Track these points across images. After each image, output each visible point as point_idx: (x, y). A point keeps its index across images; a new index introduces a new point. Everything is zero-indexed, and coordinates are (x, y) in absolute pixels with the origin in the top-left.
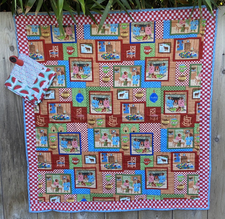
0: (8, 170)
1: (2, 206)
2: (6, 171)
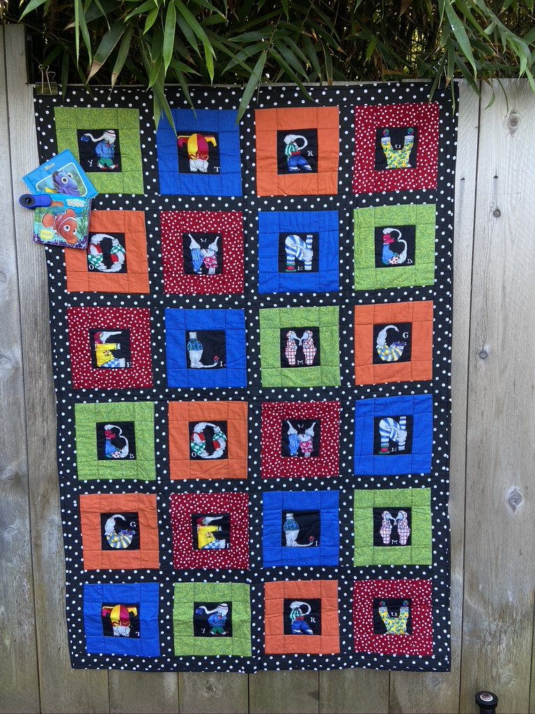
0: (41, 420)
1: (27, 499)
2: (37, 423)
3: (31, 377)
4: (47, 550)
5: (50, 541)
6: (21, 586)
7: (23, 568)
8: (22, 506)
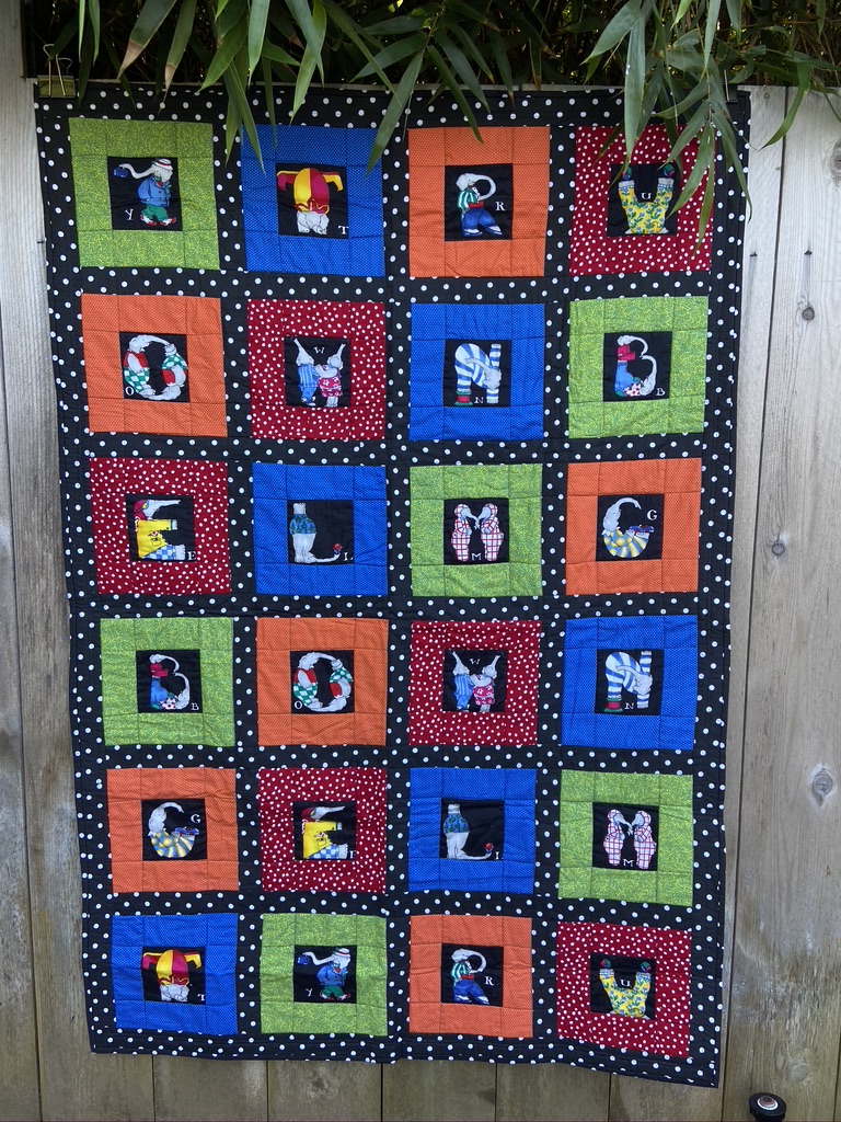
0: (43, 644)
1: (20, 774)
2: (37, 650)
3: (28, 573)
4: (53, 859)
5: (58, 843)
6: (10, 916)
7: (14, 887)
8: (11, 786)
